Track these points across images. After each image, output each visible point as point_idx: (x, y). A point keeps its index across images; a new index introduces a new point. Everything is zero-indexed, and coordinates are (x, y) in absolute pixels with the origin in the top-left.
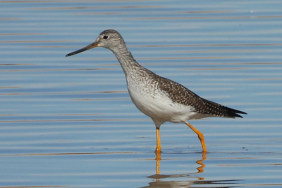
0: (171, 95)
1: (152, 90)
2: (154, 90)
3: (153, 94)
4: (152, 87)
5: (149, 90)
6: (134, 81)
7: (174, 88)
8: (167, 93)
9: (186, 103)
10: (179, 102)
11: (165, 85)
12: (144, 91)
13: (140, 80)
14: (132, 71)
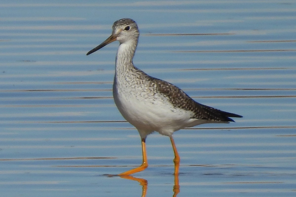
0: (171, 99)
1: (151, 94)
2: (153, 94)
3: (153, 99)
4: (151, 91)
5: (148, 94)
6: (129, 84)
7: (173, 90)
8: (167, 96)
9: (186, 107)
10: (179, 107)
11: (164, 87)
12: (141, 96)
13: (137, 83)
14: (128, 72)
